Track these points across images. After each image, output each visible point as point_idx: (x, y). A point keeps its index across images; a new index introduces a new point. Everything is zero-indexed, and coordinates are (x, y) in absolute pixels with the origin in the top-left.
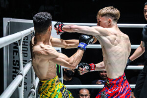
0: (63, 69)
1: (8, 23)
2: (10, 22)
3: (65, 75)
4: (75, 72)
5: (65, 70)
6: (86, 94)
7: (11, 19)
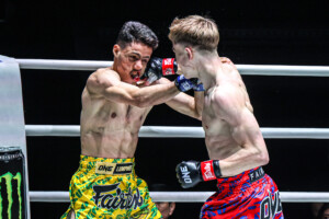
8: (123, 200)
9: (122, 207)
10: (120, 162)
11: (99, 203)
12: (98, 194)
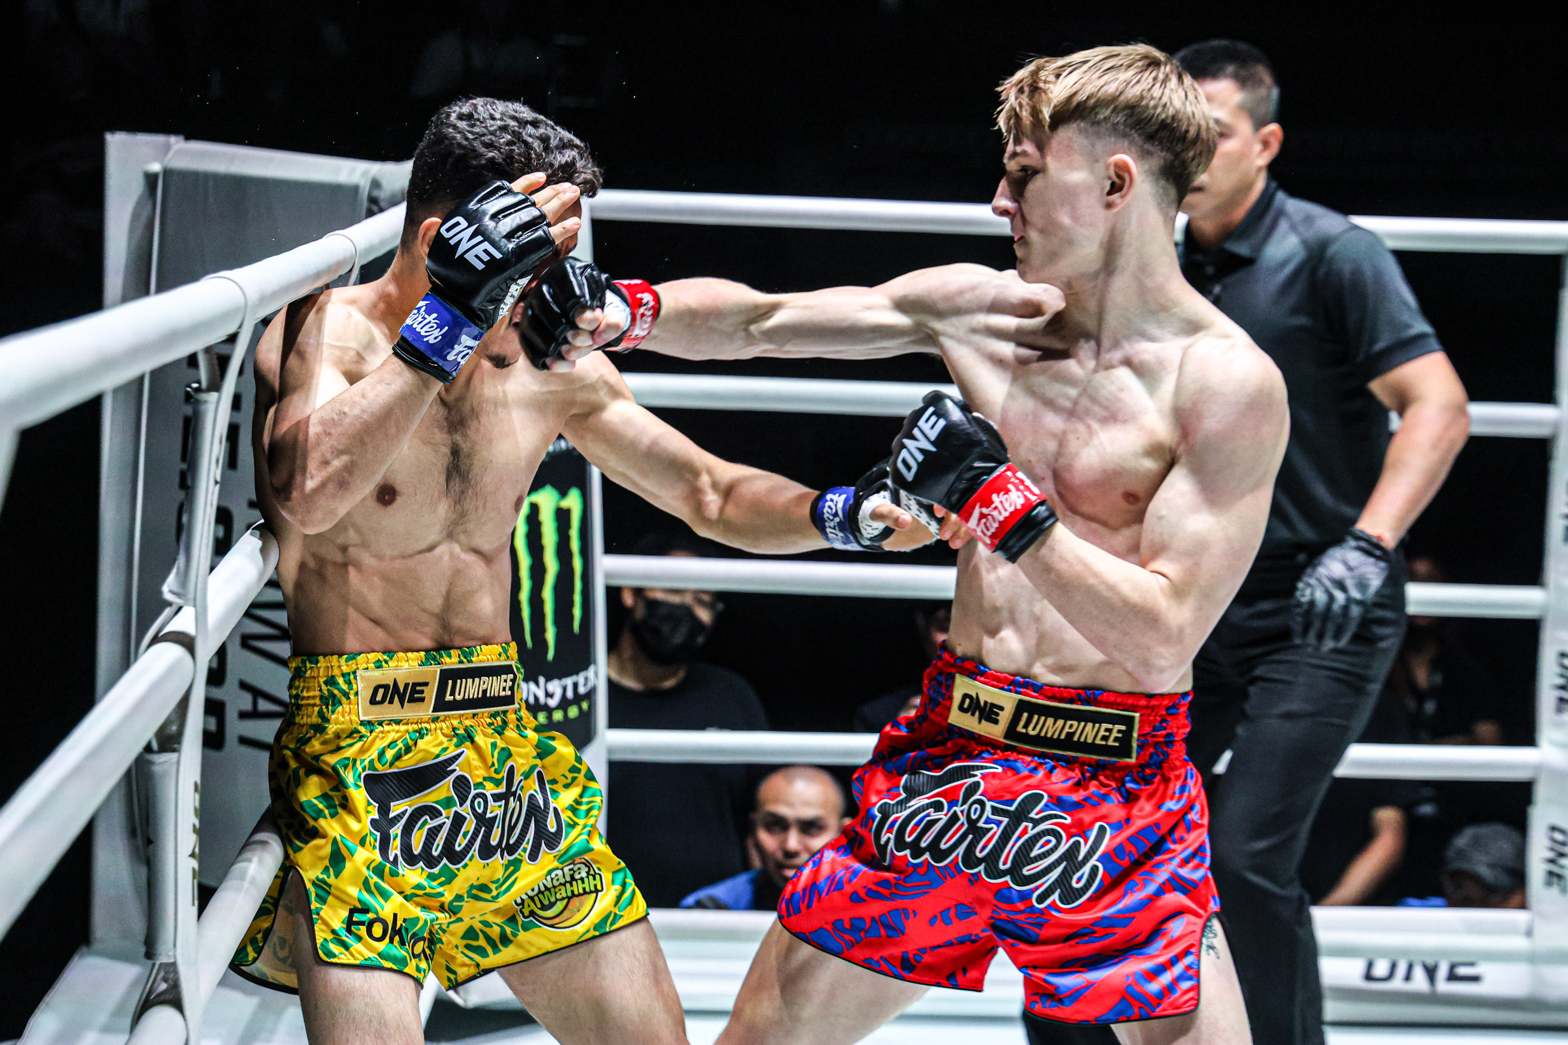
0: (613, 593)
1: (151, 179)
2: (167, 173)
3: (627, 642)
4: (719, 618)
5: (628, 599)
6: (808, 813)
7: (177, 142)
8: (485, 822)
9: (487, 852)
10: (452, 661)
11: (396, 847)
12: (384, 810)
